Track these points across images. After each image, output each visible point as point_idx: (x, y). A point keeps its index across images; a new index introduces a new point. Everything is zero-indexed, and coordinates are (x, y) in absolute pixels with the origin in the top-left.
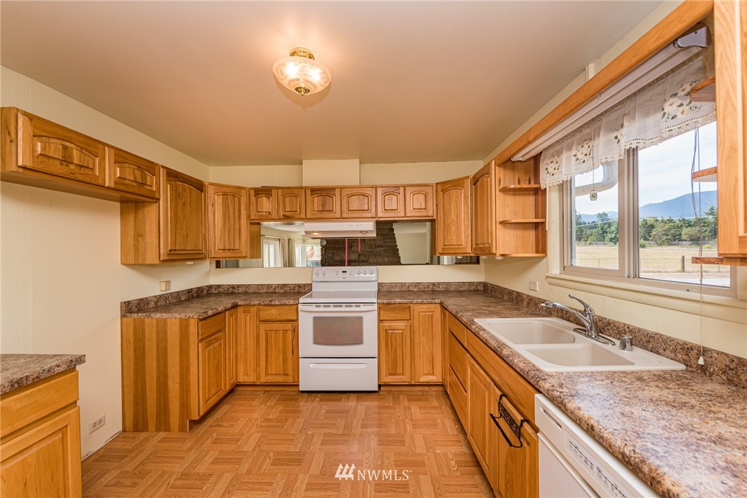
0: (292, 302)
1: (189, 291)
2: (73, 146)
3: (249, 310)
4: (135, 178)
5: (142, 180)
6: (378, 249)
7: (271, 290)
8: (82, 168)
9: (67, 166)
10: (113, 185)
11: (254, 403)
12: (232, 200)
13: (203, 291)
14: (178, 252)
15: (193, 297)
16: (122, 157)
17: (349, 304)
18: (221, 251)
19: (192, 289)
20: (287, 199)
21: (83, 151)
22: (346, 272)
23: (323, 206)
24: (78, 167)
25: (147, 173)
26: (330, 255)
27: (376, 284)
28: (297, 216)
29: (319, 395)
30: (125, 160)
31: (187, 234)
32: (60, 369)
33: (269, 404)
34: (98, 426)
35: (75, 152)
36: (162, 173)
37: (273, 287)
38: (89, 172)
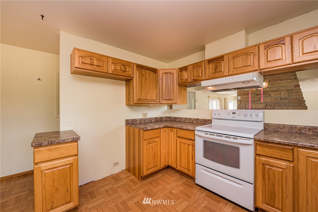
0: (192, 129)
1: (156, 118)
2: (95, 59)
3: (173, 130)
4: (121, 69)
5: (124, 69)
6: (282, 101)
7: (191, 121)
8: (99, 67)
9: (92, 66)
10: (111, 72)
11: (172, 179)
12: (170, 75)
13: (163, 119)
14: (142, 100)
15: (158, 121)
16: (116, 61)
17: (228, 136)
18: (165, 100)
19: (157, 118)
20: (195, 70)
21: (99, 60)
22: (235, 113)
23: (216, 69)
24: (97, 67)
25: (127, 67)
26: (243, 105)
27: (262, 123)
28: (200, 79)
29: (207, 192)
30: (117, 62)
31: (147, 92)
32: (69, 141)
33: (178, 183)
34: (116, 165)
35: (95, 60)
36: (135, 66)
37: (192, 120)
38: (101, 68)
